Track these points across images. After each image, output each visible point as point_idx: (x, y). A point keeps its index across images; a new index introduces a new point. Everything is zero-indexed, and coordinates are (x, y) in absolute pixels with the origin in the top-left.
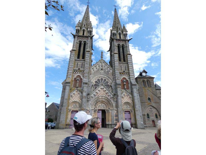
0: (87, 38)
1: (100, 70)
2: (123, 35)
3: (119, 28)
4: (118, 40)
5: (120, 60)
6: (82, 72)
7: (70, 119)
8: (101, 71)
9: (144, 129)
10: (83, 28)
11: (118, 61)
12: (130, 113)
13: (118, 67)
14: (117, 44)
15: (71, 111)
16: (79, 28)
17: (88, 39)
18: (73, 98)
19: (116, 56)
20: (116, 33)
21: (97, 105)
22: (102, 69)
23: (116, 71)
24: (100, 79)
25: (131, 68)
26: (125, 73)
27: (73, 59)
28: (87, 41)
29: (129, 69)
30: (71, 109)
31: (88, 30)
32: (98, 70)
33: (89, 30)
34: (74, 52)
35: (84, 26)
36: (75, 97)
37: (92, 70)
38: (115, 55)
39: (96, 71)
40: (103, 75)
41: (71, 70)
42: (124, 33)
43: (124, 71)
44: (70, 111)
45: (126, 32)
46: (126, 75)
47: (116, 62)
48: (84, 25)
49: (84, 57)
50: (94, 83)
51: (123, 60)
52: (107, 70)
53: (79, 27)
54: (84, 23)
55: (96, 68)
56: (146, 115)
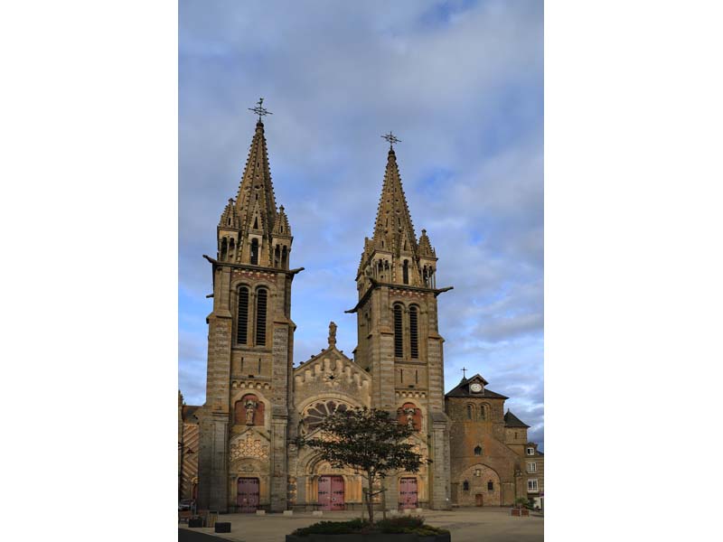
0: (273, 275)
1: (325, 379)
2: (419, 271)
3: (403, 244)
5: (398, 352)
6: (263, 384)
7: (236, 495)
8: (329, 383)
10: (251, 236)
11: (393, 357)
12: (416, 482)
13: (390, 375)
14: (392, 301)
15: (236, 481)
16: (234, 235)
17: (275, 278)
18: (241, 450)
19: (385, 341)
20: (390, 262)
21: (318, 466)
22: (332, 378)
23: (383, 387)
24: (325, 403)
25: (436, 377)
26: (414, 392)
27: (223, 346)
28: (271, 286)
29: (428, 381)
30: (237, 475)
31: (274, 244)
32: (319, 379)
33: (278, 246)
34: (226, 324)
35: (256, 226)
36: (245, 448)
37: (298, 379)
38: (382, 338)
39: (312, 383)
40: (337, 393)
41: (222, 379)
43: (411, 387)
44: (234, 478)
46: (417, 396)
47: (385, 359)
48: (252, 225)
49: (261, 339)
50: (306, 413)
51: (409, 354)
52: (350, 381)
53: (234, 230)
54: (254, 217)
55: (314, 375)
56: (461, 484)
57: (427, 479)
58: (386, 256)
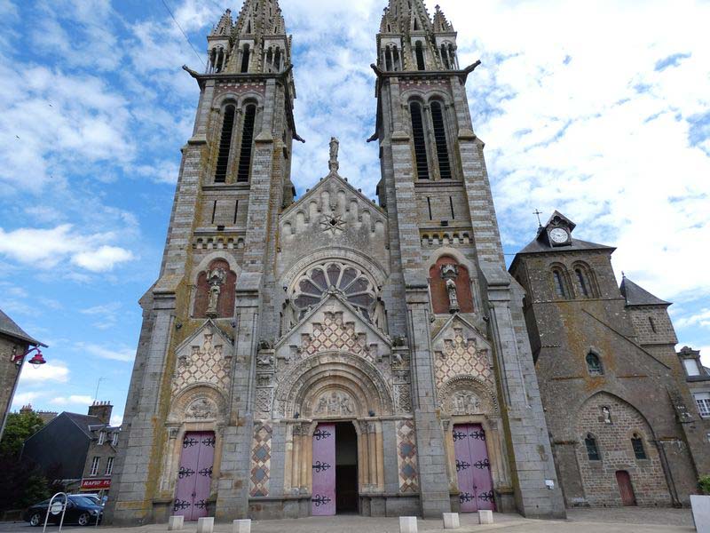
0: (261, 84)
1: (323, 226)
2: (437, 53)
3: (412, 22)
4: (411, 79)
5: (422, 171)
6: (236, 239)
7: (176, 475)
8: (329, 232)
9: (562, 517)
10: (242, 43)
11: (412, 174)
12: (483, 435)
13: (413, 205)
14: (406, 96)
15: (181, 436)
16: (224, 44)
17: (264, 87)
18: (193, 369)
19: (399, 152)
20: (399, 47)
21: (312, 399)
22: (333, 222)
23: (401, 227)
24: (324, 269)
25: (480, 203)
26: (450, 234)
27: (190, 184)
28: (259, 98)
29: (467, 211)
30: (181, 425)
31: (266, 47)
32: (315, 227)
33: (270, 48)
34: (199, 152)
35: (249, 31)
36: (200, 363)
37: (286, 229)
38: (395, 147)
39: (306, 233)
40: (340, 249)
41: (182, 236)
42: (440, 41)
43: (444, 223)
44: (175, 432)
45: (451, 39)
46: (456, 240)
47: (401, 180)
48: (245, 29)
49: (244, 174)
50: (298, 289)
51: (437, 171)
52: (358, 225)
53: (224, 37)
54: (247, 21)
55: (307, 221)
56: (582, 441)
57: (500, 426)
58: (393, 40)
